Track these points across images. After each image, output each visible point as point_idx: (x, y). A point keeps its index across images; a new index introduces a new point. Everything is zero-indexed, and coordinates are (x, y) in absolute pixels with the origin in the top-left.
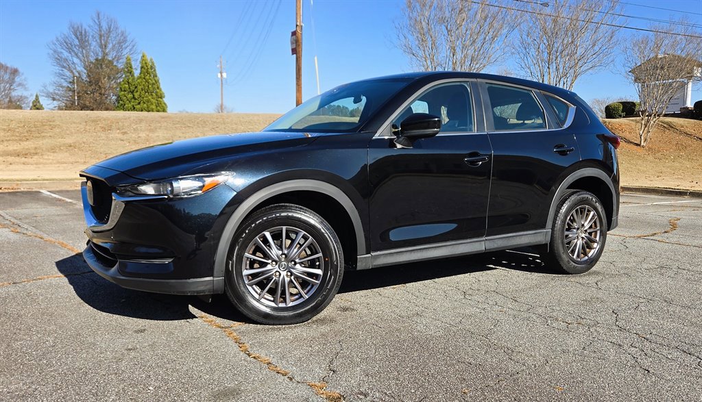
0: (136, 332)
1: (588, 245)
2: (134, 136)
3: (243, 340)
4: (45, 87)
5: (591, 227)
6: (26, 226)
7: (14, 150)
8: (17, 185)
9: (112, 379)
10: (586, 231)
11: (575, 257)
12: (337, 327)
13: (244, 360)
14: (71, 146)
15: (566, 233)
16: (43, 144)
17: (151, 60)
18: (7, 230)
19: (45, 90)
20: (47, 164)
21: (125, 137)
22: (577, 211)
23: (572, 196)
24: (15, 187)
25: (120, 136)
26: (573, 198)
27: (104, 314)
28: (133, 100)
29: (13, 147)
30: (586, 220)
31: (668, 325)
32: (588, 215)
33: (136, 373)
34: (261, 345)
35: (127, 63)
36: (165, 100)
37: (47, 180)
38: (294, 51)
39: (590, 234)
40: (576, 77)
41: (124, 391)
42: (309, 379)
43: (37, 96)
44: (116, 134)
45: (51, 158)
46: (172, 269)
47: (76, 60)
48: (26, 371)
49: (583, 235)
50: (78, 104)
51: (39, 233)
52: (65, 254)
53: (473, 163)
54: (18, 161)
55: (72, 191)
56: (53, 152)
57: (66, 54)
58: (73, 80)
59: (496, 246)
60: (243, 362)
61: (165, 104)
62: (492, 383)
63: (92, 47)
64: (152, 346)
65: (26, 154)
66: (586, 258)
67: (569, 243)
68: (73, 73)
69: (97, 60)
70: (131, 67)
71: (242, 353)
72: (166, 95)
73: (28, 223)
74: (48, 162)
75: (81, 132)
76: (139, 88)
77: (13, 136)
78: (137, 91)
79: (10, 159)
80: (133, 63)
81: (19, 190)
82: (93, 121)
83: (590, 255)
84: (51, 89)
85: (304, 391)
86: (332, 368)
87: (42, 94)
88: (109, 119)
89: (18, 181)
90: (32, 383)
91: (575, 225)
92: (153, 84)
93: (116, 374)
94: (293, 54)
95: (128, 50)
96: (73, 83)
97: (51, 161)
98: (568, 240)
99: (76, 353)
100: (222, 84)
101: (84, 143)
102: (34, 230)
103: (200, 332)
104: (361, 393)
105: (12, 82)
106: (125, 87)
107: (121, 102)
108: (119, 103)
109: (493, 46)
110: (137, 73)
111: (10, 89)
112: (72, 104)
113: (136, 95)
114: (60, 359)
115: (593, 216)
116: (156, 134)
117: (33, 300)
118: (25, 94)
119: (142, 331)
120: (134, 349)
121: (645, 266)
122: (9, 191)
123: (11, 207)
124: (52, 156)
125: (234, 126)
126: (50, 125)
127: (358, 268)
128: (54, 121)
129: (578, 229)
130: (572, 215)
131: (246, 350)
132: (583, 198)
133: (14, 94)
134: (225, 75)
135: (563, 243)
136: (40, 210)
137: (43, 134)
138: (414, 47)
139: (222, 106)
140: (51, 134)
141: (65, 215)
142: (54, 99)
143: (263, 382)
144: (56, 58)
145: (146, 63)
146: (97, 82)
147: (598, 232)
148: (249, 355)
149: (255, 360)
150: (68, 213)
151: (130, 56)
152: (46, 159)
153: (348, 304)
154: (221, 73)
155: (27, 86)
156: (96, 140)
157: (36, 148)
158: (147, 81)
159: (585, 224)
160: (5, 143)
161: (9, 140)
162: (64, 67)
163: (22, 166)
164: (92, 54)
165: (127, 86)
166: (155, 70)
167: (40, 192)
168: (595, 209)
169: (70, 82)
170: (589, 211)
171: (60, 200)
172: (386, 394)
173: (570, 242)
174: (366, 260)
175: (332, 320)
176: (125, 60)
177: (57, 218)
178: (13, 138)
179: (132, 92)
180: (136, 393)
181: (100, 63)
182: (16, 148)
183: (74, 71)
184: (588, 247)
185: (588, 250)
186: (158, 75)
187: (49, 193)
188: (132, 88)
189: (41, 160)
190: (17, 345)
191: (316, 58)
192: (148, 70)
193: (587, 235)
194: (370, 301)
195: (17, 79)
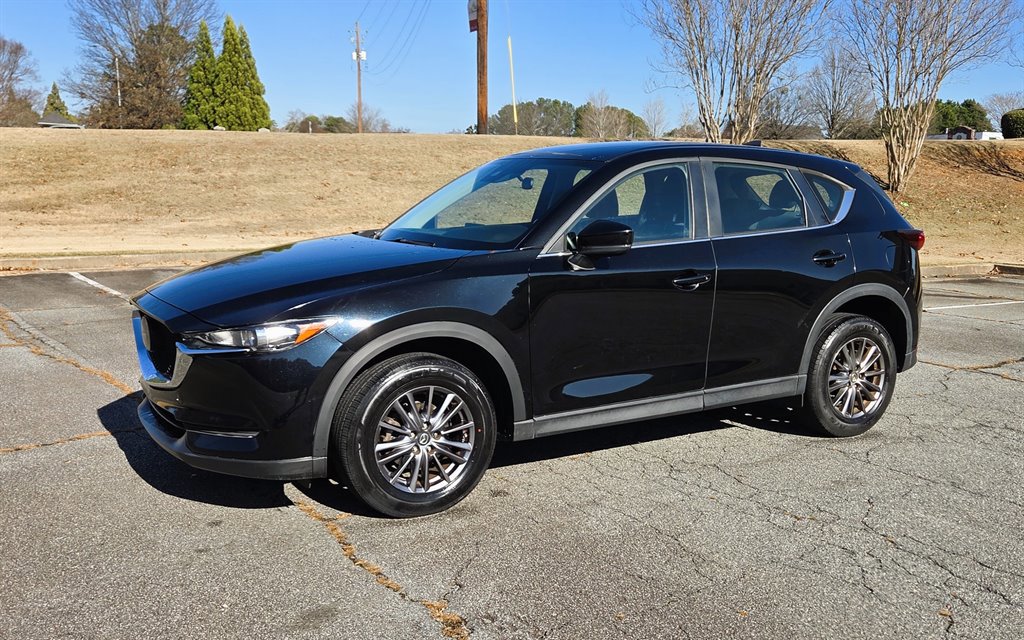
0: (209, 525)
1: (865, 395)
2: (213, 175)
3: (351, 538)
4: (68, 75)
5: (871, 369)
6: (52, 342)
7: (27, 200)
8: (34, 263)
9: (177, 592)
10: (863, 374)
11: (844, 412)
12: (478, 520)
13: (348, 568)
14: (113, 193)
15: (831, 378)
16: (70, 190)
17: (241, 28)
18: (25, 349)
19: (68, 81)
20: (77, 224)
21: (198, 177)
22: (849, 346)
23: (843, 325)
24: (32, 267)
25: (191, 176)
26: (844, 327)
27: (168, 496)
28: (212, 98)
29: (24, 194)
30: (863, 359)
31: (938, 522)
32: (866, 351)
33: (208, 584)
34: (373, 546)
35: (200, 34)
36: (265, 97)
37: (79, 255)
38: (475, 25)
39: (870, 379)
40: (944, 72)
41: (192, 609)
42: (426, 595)
43: (54, 87)
44: (184, 173)
45: (83, 212)
46: (257, 446)
47: (117, 29)
48: (70, 579)
49: (858, 381)
50: (123, 104)
51: (73, 356)
52: (112, 395)
53: (686, 285)
54: (31, 218)
55: (119, 274)
56: (87, 203)
57: (100, 19)
58: (114, 64)
59: (720, 401)
60: (345, 571)
61: (266, 105)
62: (658, 605)
63: (143, 7)
64: (230, 546)
65: (44, 207)
66: (862, 413)
67: (835, 392)
68: (113, 53)
69: (151, 27)
70: (208, 41)
71: (345, 559)
72: (266, 88)
73: (55, 337)
74: (79, 219)
75: (129, 169)
76: (223, 76)
77: (22, 175)
78: (219, 83)
79: (21, 215)
80: (211, 34)
81: (37, 272)
82: (148, 150)
83: (867, 410)
84: (77, 79)
85: (416, 613)
86: (458, 581)
87: (65, 87)
88: (172, 148)
89: (35, 256)
90: (78, 596)
91: (847, 367)
92: (246, 70)
93: (182, 585)
94: (472, 31)
95: (202, 11)
96: (112, 66)
97: (83, 218)
98: (834, 388)
99: (131, 554)
100: (359, 69)
101: (134, 187)
102: (66, 350)
103: (295, 526)
104: (488, 617)
105: (12, 66)
106: (199, 76)
107: (193, 101)
108: (189, 102)
109: (802, 22)
110: (218, 51)
111: (10, 79)
112: (113, 105)
113: (218, 89)
114: (111, 564)
115: (875, 353)
116: (249, 173)
117: (72, 474)
118: (36, 87)
119: (217, 523)
120: (206, 550)
121: (956, 423)
122: (23, 273)
123: (28, 305)
124: (84, 211)
125: (374, 158)
126: (80, 157)
127: (515, 440)
128: (85, 150)
129: (850, 372)
130: (842, 352)
131: (352, 554)
132: (858, 327)
133: (18, 87)
134: (363, 55)
135: (825, 393)
136: (72, 311)
137: (69, 173)
138: (671, 22)
139: (359, 106)
140: (82, 172)
141: (110, 321)
142: (83, 95)
143: (366, 600)
144: (85, 26)
145: (232, 35)
146: (153, 66)
147: (883, 377)
148: (354, 561)
149: (361, 569)
150: (112, 317)
151: (206, 22)
152: (76, 215)
153: (501, 486)
154: (358, 52)
155: (37, 74)
156: (154, 183)
157: (59, 197)
158: (234, 65)
159: (863, 365)
160: (11, 189)
161: (17, 183)
162: (98, 42)
163: (38, 228)
164: (143, 18)
165: (202, 73)
166: (248, 47)
167: (69, 276)
168: (879, 343)
169: (108, 66)
170: (868, 345)
171: (100, 292)
172: (519, 618)
173: (838, 390)
174: (526, 427)
175: (474, 511)
176: (197, 29)
177: (98, 328)
178: (23, 179)
179: (211, 84)
180: (206, 612)
181: (157, 32)
182: (27, 197)
183: (114, 48)
184: (864, 398)
185: (865, 402)
186: (253, 56)
187: (82, 278)
188: (211, 77)
189: (69, 218)
190: (55, 542)
191: (509, 40)
192: (236, 46)
193: (864, 380)
194: (535, 480)
195: (22, 62)
